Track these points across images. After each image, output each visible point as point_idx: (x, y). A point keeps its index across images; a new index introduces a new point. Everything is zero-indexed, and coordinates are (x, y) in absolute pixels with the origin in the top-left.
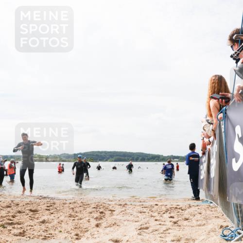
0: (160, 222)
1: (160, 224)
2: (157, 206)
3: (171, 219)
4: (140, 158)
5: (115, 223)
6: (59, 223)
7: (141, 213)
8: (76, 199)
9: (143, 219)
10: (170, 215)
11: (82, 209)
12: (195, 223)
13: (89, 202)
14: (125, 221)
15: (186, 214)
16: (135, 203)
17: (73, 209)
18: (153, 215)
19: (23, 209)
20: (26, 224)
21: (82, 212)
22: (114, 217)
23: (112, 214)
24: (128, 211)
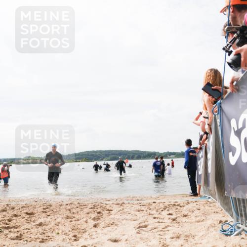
0: (159, 220)
1: (159, 222)
2: (155, 204)
3: (170, 216)
4: (136, 156)
5: (113, 223)
6: (56, 225)
7: (139, 211)
8: (72, 200)
9: (141, 217)
10: (168, 213)
11: (79, 210)
12: (193, 219)
13: (86, 203)
14: (123, 220)
15: (185, 210)
16: (132, 202)
17: (70, 210)
18: (151, 213)
19: (19, 213)
20: (23, 228)
21: (79, 213)
22: (112, 216)
23: (109, 214)
24: (126, 210)
